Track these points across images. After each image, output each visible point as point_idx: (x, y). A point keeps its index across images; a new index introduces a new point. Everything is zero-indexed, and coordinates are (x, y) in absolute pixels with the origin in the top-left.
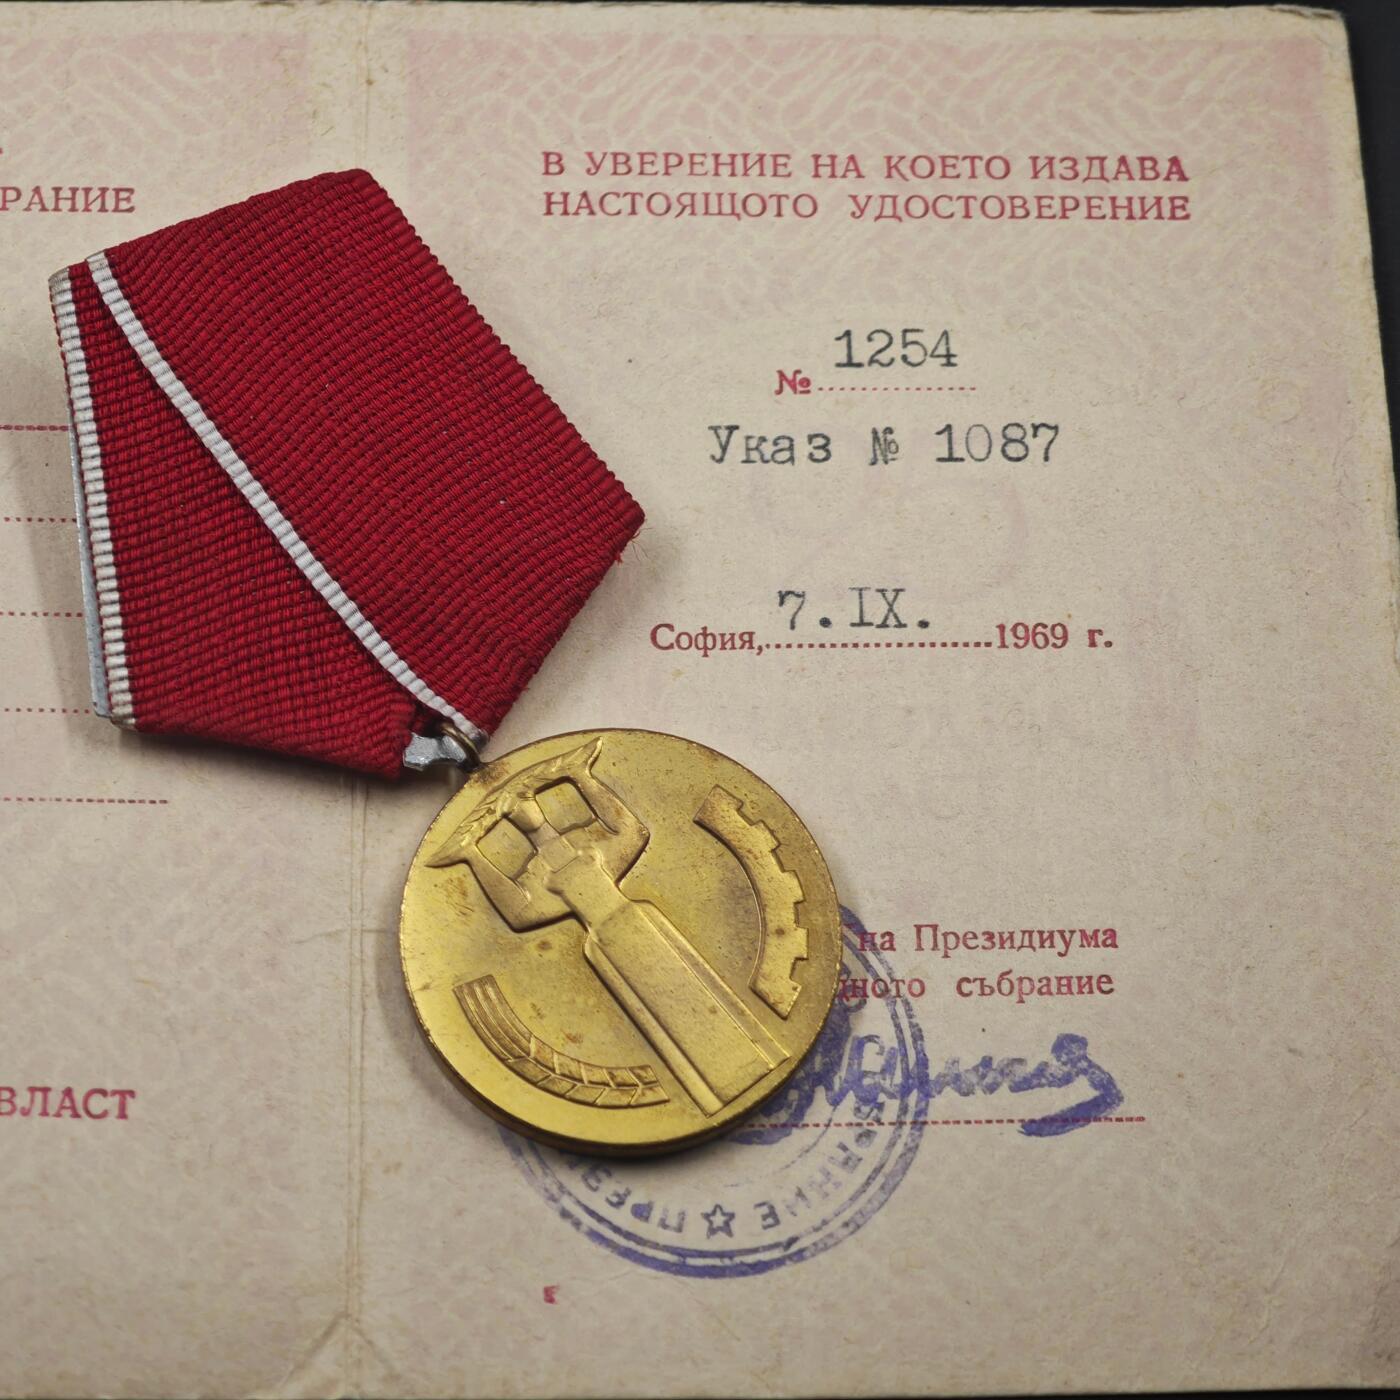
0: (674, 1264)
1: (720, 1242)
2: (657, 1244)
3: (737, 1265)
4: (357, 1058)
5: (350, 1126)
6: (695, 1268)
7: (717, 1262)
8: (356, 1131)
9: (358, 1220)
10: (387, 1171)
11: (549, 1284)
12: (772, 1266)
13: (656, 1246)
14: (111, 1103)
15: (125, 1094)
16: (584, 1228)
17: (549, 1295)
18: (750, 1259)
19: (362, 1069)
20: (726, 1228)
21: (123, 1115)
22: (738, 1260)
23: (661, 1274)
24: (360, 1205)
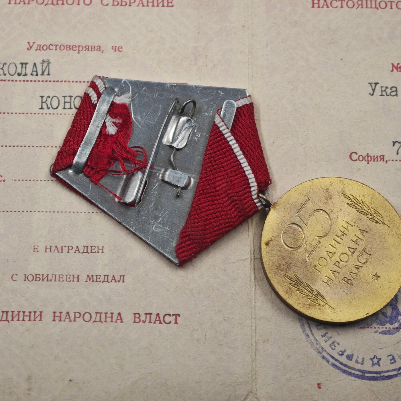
0: (361, 376)
1: (376, 368)
2: (355, 369)
3: (382, 376)
4: (253, 303)
5: (252, 326)
6: (368, 377)
7: (375, 375)
8: (253, 328)
9: (255, 359)
10: (264, 342)
11: (319, 382)
12: (394, 377)
13: (354, 369)
14: (172, 319)
15: (177, 316)
16: (330, 363)
17: (319, 386)
18: (386, 374)
19: (255, 306)
20: (378, 363)
21: (176, 323)
22: (382, 374)
23: (357, 379)
24: (256, 354)
